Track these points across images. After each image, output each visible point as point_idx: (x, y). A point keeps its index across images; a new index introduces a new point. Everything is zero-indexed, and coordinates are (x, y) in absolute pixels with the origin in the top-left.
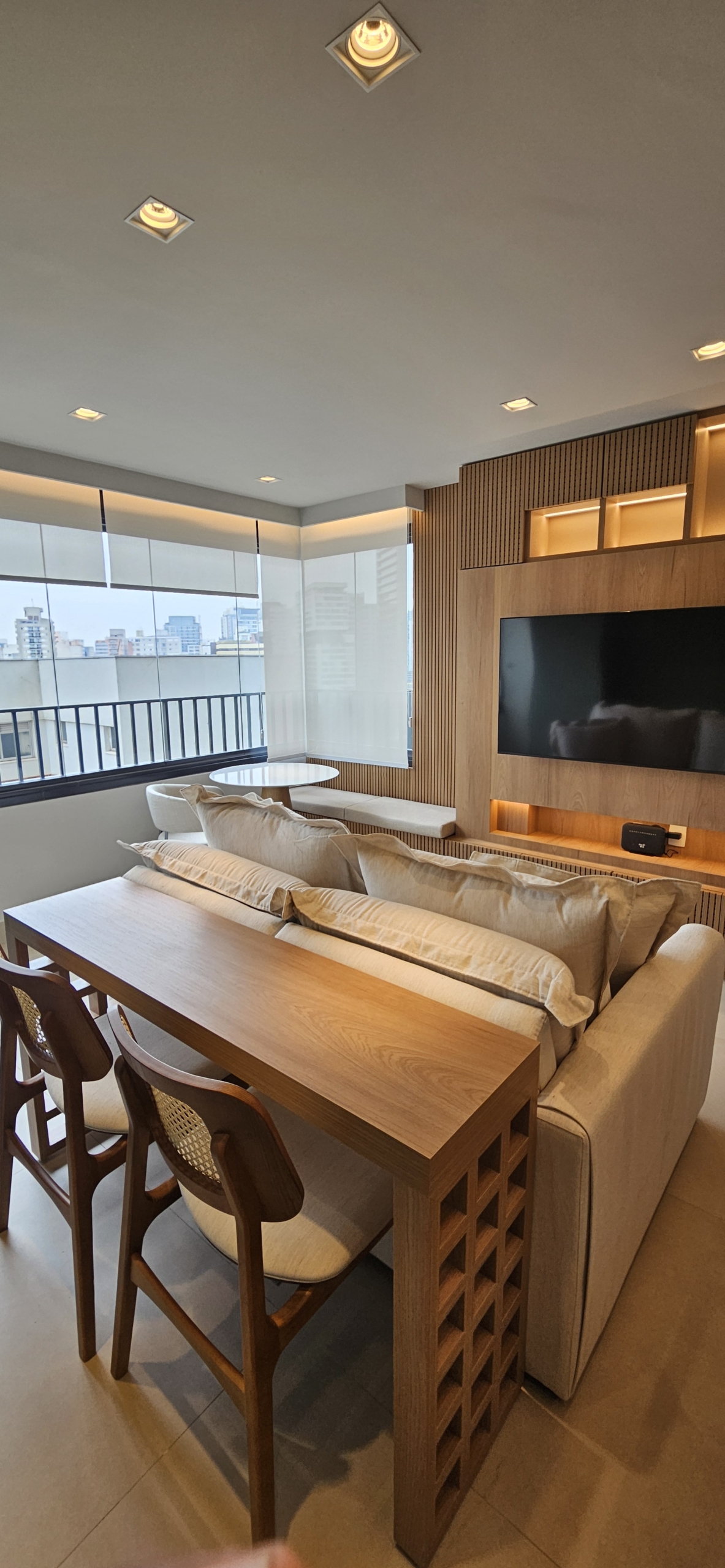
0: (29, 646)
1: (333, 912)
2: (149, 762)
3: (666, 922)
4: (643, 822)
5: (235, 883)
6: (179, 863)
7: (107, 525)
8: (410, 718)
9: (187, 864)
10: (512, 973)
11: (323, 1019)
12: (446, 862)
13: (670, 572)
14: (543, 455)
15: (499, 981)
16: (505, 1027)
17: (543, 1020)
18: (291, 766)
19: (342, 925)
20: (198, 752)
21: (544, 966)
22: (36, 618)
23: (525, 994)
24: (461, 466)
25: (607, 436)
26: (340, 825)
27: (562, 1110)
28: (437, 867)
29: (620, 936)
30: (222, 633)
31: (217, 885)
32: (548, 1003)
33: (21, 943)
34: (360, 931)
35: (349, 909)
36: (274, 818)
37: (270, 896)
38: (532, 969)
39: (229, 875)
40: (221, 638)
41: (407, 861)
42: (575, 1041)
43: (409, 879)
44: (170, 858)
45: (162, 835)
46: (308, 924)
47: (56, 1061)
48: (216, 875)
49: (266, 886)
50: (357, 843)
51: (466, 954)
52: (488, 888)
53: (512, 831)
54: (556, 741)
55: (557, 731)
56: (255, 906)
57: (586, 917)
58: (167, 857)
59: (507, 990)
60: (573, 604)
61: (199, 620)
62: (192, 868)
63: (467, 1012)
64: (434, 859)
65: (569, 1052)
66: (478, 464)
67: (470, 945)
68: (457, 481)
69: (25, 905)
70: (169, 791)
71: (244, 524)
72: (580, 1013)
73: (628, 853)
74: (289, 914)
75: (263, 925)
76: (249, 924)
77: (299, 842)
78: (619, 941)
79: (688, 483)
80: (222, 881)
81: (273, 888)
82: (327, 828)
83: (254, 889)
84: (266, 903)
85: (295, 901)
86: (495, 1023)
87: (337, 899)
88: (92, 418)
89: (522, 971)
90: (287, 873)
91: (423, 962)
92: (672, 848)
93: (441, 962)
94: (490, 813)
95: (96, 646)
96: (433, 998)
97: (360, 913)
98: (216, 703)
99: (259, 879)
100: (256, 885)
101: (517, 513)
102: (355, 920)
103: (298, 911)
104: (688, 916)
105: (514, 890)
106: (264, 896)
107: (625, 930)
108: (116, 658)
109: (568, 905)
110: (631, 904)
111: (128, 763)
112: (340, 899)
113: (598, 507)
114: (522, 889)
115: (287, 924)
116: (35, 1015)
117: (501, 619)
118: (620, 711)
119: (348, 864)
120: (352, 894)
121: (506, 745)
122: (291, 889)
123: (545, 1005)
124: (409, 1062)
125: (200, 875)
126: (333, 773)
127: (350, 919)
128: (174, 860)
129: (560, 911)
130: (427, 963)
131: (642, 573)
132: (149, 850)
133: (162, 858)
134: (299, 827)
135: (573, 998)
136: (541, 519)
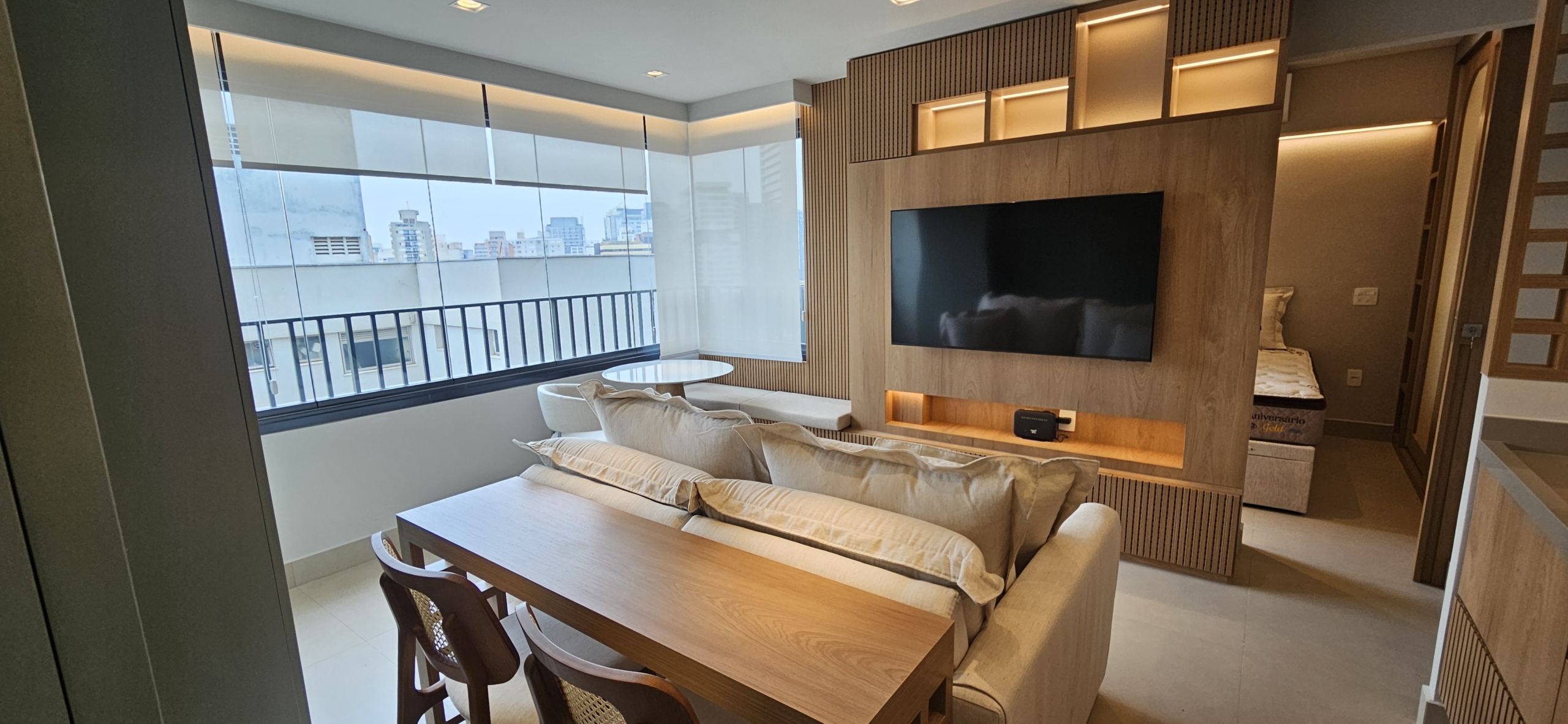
0: (404, 250)
1: (740, 502)
2: (539, 362)
3: (1066, 501)
4: (1034, 408)
5: (638, 478)
6: (579, 460)
7: (490, 120)
8: (803, 312)
9: (586, 461)
10: (923, 554)
11: (737, 608)
12: (852, 448)
13: (1054, 164)
14: (928, 49)
15: (910, 563)
16: (919, 607)
17: (956, 599)
18: (684, 363)
19: (750, 515)
20: (589, 351)
21: (954, 546)
22: (412, 221)
23: (936, 574)
24: (848, 61)
25: (991, 31)
26: (743, 416)
27: (978, 687)
28: (843, 453)
29: (1026, 513)
30: (606, 234)
31: (619, 481)
32: (961, 581)
33: (416, 546)
34: (769, 521)
35: (755, 499)
36: (675, 411)
37: (674, 491)
38: (942, 550)
39: (630, 470)
40: (605, 239)
41: (812, 449)
42: (985, 619)
43: (815, 467)
44: (568, 456)
45: (556, 434)
46: (714, 515)
47: (460, 666)
48: (617, 470)
49: (670, 480)
50: (761, 432)
51: (877, 538)
52: (895, 472)
53: (907, 422)
54: (946, 333)
55: (946, 323)
56: (659, 500)
57: (993, 497)
58: (565, 454)
59: (919, 572)
60: (961, 195)
61: (582, 221)
62: (592, 464)
63: (880, 595)
64: (839, 446)
65: (980, 631)
66: (865, 59)
67: (880, 529)
68: (845, 75)
69: (419, 508)
70: (560, 391)
71: (630, 119)
72: (992, 590)
73: (1021, 439)
74: (695, 507)
75: (668, 519)
76: (654, 518)
77: (701, 435)
78: (1026, 518)
79: (1070, 76)
80: (625, 475)
81: (677, 481)
82: (729, 419)
83: (657, 483)
84: (671, 497)
85: (700, 492)
86: (909, 604)
87: (743, 490)
88: (474, 9)
89: (933, 552)
90: (690, 466)
91: (834, 548)
92: (1063, 433)
93: (851, 547)
94: (885, 403)
95: (475, 249)
96: (845, 583)
97: (768, 502)
98: (606, 301)
99: (662, 473)
100: (660, 479)
101: (905, 107)
102: (763, 510)
103: (704, 502)
104: (1087, 494)
105: (920, 474)
106: (669, 490)
107: (1031, 508)
108: (498, 259)
109: (974, 485)
110: (1036, 483)
111: (517, 363)
112: (746, 489)
113: (984, 101)
114: (927, 471)
115: (693, 517)
116: (436, 619)
117: (892, 211)
118: (1007, 301)
119: (752, 456)
120: (758, 484)
121: (898, 338)
122: (697, 481)
123: (958, 584)
124: (827, 646)
125: (601, 471)
126: (727, 369)
127: (758, 509)
128: (573, 457)
129: (967, 490)
130: (837, 549)
131: (1028, 165)
132: (546, 448)
133: (560, 456)
134: (701, 420)
135: (985, 576)
136: (928, 112)
